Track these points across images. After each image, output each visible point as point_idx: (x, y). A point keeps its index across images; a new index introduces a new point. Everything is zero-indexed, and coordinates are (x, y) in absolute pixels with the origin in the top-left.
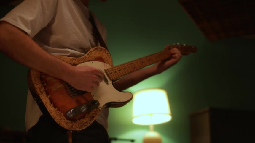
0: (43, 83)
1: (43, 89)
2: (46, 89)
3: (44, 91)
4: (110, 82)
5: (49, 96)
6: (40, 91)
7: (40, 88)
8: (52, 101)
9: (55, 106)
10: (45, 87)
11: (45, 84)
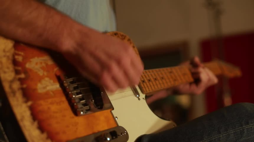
0: (17, 72)
1: (16, 85)
2: (25, 86)
3: (19, 89)
4: (142, 96)
5: (30, 103)
6: (11, 87)
7: (12, 82)
8: (35, 116)
9: (42, 128)
10: (22, 81)
11: (23, 76)
